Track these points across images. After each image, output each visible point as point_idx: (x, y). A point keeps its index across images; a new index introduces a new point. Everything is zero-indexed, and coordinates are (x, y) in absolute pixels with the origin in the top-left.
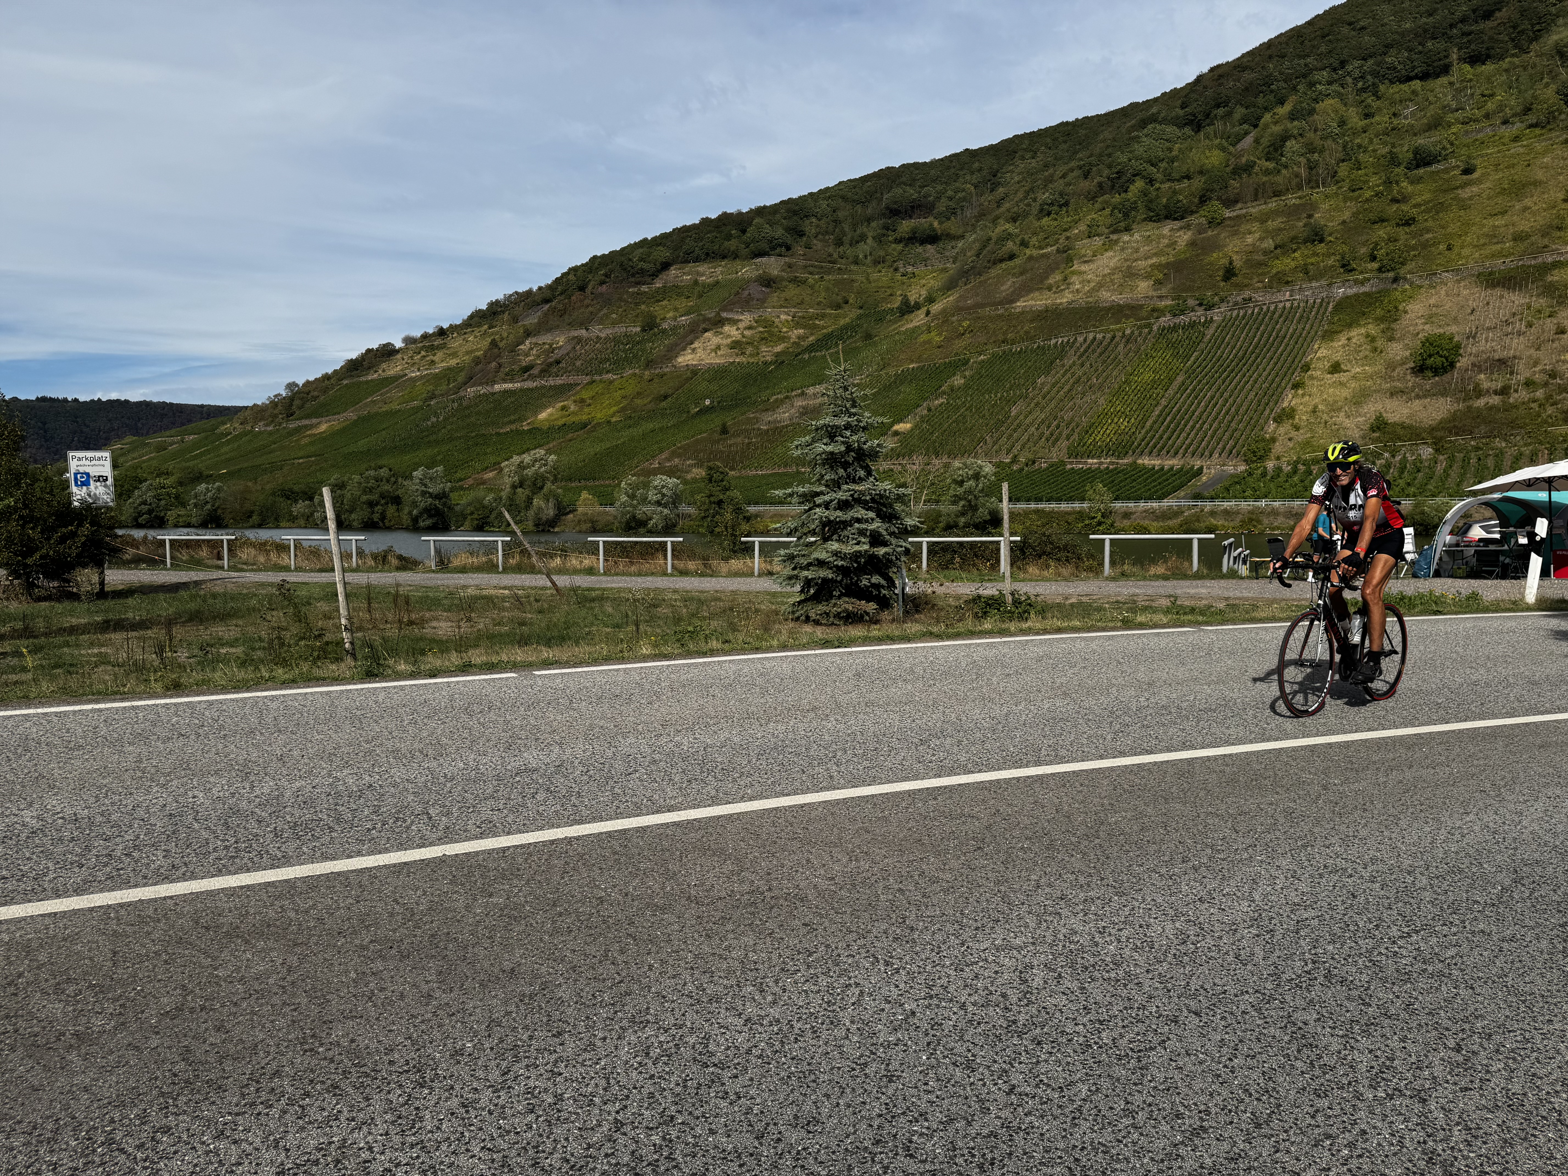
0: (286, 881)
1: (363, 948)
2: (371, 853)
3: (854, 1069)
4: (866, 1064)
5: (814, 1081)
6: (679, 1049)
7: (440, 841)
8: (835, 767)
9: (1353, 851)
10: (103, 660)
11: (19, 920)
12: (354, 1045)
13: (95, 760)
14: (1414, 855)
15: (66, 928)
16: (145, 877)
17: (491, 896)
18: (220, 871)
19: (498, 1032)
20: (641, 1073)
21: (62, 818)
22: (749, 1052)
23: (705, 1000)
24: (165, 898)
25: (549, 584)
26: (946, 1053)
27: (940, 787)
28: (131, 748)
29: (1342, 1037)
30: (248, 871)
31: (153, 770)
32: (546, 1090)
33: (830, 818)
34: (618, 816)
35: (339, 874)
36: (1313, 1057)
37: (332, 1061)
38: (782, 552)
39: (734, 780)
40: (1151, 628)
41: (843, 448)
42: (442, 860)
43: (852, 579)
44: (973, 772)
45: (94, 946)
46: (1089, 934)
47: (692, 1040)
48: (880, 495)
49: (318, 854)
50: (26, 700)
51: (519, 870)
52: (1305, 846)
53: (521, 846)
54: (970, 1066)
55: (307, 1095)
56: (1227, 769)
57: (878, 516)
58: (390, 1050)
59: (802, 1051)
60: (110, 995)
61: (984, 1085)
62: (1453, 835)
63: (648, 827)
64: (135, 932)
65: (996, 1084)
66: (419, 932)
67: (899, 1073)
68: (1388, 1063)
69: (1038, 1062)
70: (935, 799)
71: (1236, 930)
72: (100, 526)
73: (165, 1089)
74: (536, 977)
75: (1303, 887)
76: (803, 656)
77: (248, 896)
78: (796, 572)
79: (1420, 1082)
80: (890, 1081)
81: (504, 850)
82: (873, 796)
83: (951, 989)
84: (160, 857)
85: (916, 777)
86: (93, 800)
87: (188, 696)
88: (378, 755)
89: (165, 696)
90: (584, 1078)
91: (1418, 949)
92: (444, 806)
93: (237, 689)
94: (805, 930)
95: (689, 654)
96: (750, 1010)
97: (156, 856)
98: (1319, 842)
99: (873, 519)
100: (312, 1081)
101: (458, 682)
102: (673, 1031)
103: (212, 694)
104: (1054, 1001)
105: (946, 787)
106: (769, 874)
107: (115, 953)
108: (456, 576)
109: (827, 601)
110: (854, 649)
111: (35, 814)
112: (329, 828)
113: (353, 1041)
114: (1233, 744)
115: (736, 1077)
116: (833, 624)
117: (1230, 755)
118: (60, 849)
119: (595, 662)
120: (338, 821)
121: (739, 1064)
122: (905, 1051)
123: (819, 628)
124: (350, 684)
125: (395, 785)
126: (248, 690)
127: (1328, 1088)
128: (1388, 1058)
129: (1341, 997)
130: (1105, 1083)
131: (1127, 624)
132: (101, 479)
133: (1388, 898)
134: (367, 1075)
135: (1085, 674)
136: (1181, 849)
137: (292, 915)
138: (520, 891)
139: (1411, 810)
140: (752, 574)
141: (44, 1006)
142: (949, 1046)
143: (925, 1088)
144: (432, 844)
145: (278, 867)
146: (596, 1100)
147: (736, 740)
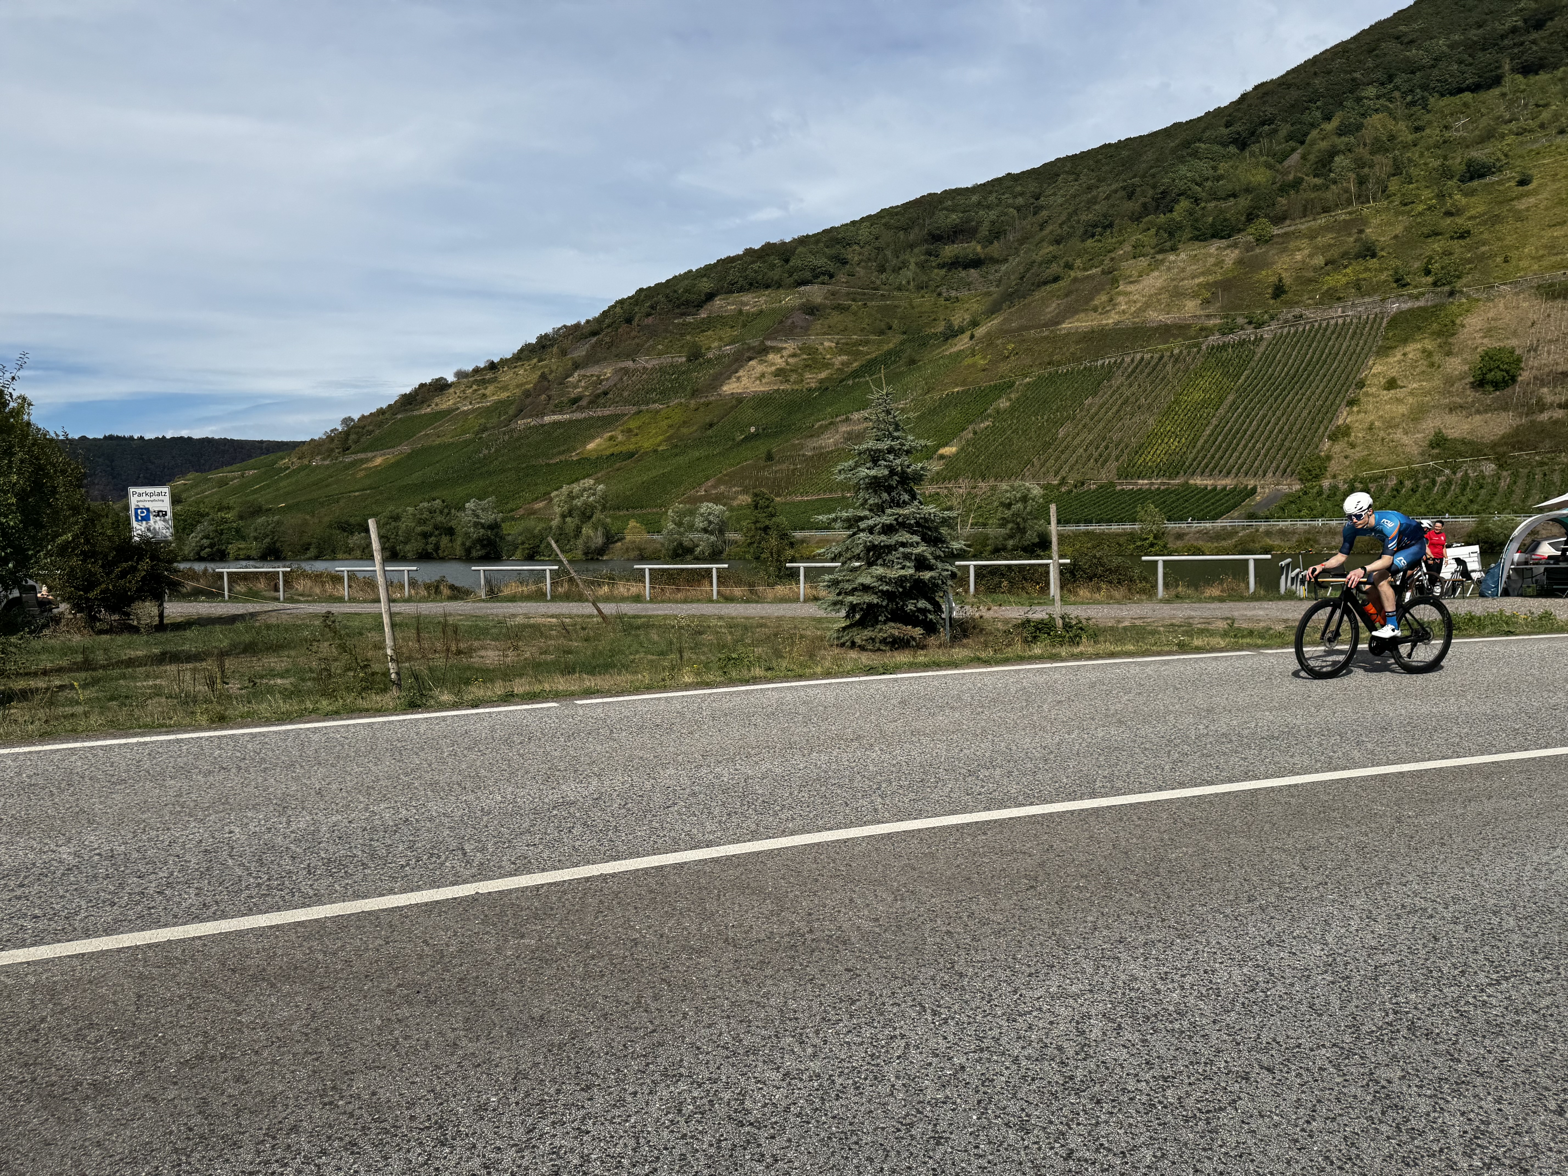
0: (316, 920)
1: (390, 992)
2: (404, 891)
3: (899, 1130)
4: (912, 1125)
5: (856, 1143)
6: (713, 1105)
7: (474, 878)
8: (879, 800)
9: (1433, 888)
10: (158, 692)
11: (47, 961)
12: (374, 1099)
13: (136, 794)
14: (1499, 894)
15: (92, 970)
16: (175, 916)
17: (522, 936)
18: (251, 910)
19: (524, 1085)
20: (672, 1131)
21: (99, 854)
22: (787, 1110)
23: (741, 1051)
24: (194, 939)
25: (596, 612)
26: (998, 1113)
27: (990, 821)
28: (172, 782)
29: (1430, 1097)
30: (279, 910)
31: (192, 805)
32: (572, 1150)
33: (874, 854)
34: (655, 852)
35: (370, 913)
36: (1399, 1120)
37: (351, 1115)
38: (827, 577)
39: (776, 814)
40: (1208, 651)
41: (886, 472)
42: (475, 899)
43: (897, 603)
44: (1024, 805)
45: (119, 989)
46: (1151, 980)
47: (726, 1096)
48: (926, 520)
49: (350, 892)
50: (74, 734)
51: (552, 909)
52: (1380, 884)
53: (555, 883)
54: (1024, 1128)
55: (324, 1152)
56: (1293, 801)
57: (923, 539)
58: (411, 1105)
59: (844, 1109)
60: (131, 1043)
61: (1039, 1149)
62: (1540, 871)
63: (686, 863)
64: (161, 975)
65: (1052, 1148)
66: (447, 976)
67: (948, 1135)
68: (1482, 1127)
69: (1098, 1123)
70: (985, 834)
71: (1308, 977)
72: (159, 560)
73: (179, 1145)
74: (566, 1024)
75: (1379, 929)
76: (847, 683)
77: (277, 937)
78: (840, 598)
79: (1519, 1149)
80: (938, 1144)
81: (538, 888)
82: (919, 830)
83: (1004, 1040)
84: (192, 896)
85: (965, 810)
86: (130, 835)
87: (232, 728)
88: (416, 788)
89: (209, 729)
90: (612, 1137)
91: (1509, 998)
92: (480, 841)
93: (281, 721)
94: (848, 975)
95: (731, 682)
96: (789, 1063)
97: (188, 894)
98: (1395, 879)
99: (918, 543)
100: (329, 1138)
101: (499, 713)
102: (707, 1086)
103: (256, 726)
104: (1113, 1055)
105: (996, 821)
106: (810, 914)
107: (139, 997)
108: (505, 604)
109: (872, 626)
110: (899, 676)
111: (72, 850)
112: (363, 864)
113: (374, 1094)
114: (1298, 774)
115: (773, 1137)
116: (879, 650)
117: (1296, 785)
118: (94, 886)
119: (637, 691)
120: (372, 857)
121: (776, 1123)
122: (953, 1110)
123: (865, 654)
124: (392, 715)
125: (431, 819)
126: (291, 722)
127: (1419, 1156)
128: (1482, 1122)
129: (1426, 1052)
130: (1171, 1149)
131: (1183, 648)
132: (160, 514)
133: (1473, 941)
134: (387, 1132)
135: (1140, 700)
136: (1247, 888)
137: (320, 957)
138: (553, 931)
139: (1492, 845)
140: (797, 600)
141: (64, 1054)
142: (1001, 1105)
143: (976, 1151)
144: (465, 882)
145: (309, 906)
146: (625, 1162)
147: (778, 771)
